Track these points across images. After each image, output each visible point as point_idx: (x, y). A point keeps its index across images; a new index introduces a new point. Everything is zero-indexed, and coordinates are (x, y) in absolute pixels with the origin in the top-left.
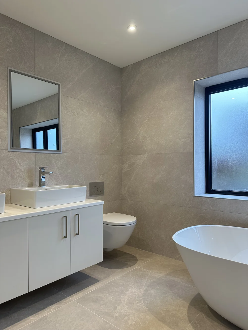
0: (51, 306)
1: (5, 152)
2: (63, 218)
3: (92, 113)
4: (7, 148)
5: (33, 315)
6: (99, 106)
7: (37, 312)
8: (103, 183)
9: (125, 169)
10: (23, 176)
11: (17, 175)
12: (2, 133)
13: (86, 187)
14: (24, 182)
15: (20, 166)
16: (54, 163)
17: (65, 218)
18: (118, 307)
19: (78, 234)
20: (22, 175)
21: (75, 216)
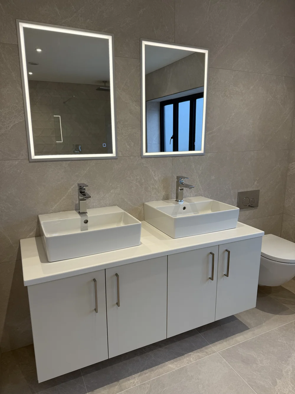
0: (190, 353)
1: (138, 159)
2: (208, 255)
3: (252, 87)
4: (140, 154)
5: (171, 361)
6: (263, 75)
7: (175, 358)
8: (258, 191)
9: (293, 171)
10: (158, 187)
11: (151, 186)
12: (135, 135)
13: (238, 210)
14: (159, 195)
15: (154, 175)
16: (194, 169)
17: (211, 256)
18: (278, 381)
19: (227, 275)
20: (156, 187)
21: (224, 252)
